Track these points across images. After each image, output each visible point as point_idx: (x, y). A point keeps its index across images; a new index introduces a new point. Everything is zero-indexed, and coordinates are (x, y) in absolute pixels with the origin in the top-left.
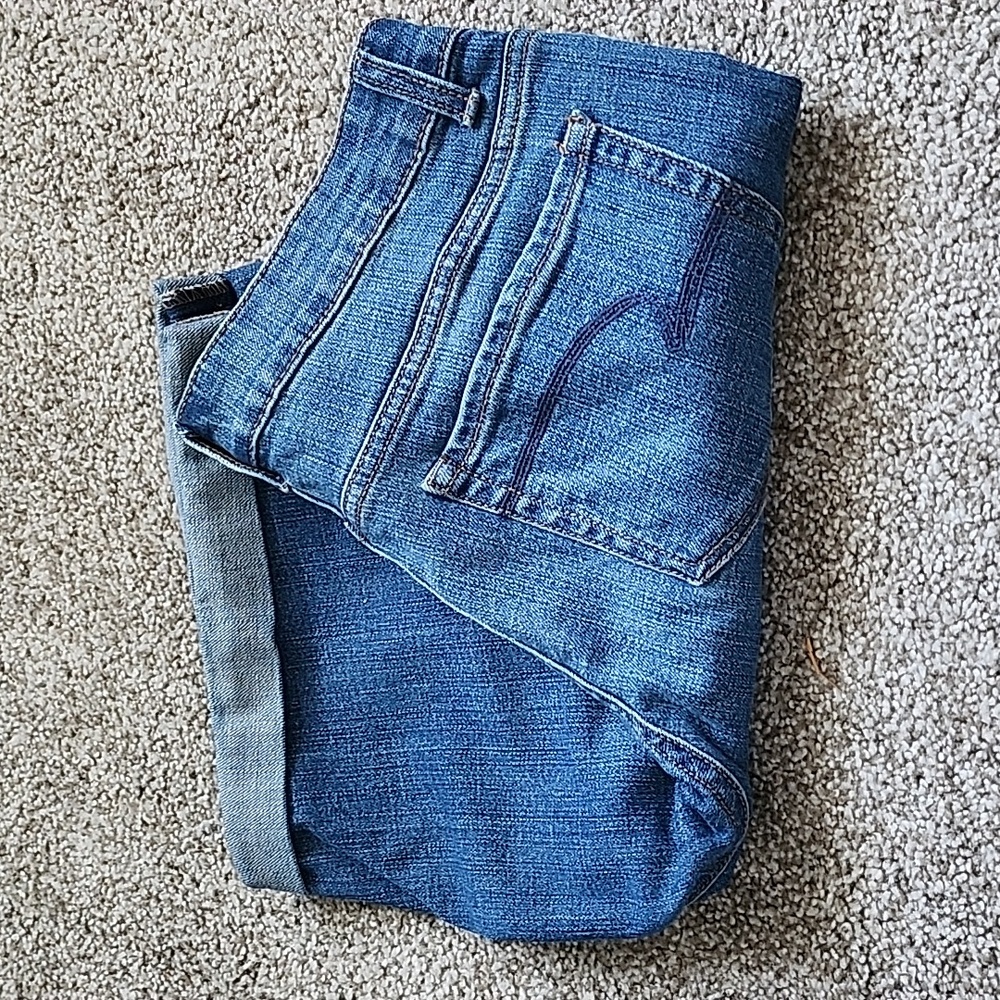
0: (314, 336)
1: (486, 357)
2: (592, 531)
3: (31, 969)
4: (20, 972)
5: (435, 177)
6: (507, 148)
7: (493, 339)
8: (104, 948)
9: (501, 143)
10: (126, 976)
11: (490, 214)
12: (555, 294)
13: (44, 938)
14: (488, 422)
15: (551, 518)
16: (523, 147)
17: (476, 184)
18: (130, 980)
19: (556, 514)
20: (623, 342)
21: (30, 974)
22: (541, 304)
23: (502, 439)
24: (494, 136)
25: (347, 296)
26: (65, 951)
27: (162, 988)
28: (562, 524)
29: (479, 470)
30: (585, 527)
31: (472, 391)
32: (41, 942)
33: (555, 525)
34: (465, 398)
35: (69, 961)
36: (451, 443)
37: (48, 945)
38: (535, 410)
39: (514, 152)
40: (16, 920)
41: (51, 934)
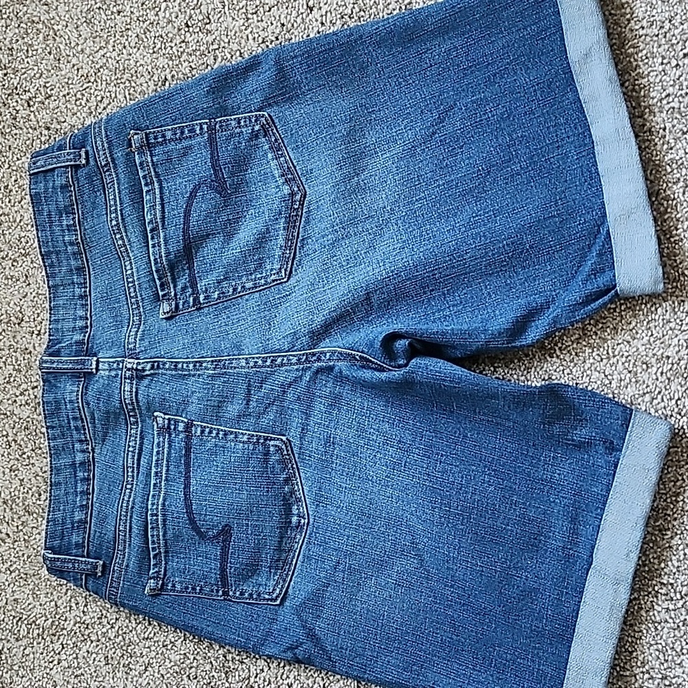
0: (88, 285)
1: (154, 246)
2: (235, 290)
3: (114, 647)
4: (107, 650)
5: (84, 194)
6: (107, 164)
7: (153, 238)
8: (160, 633)
9: (103, 164)
10: (174, 647)
11: (117, 194)
12: (166, 205)
13: (122, 630)
14: (169, 274)
15: (216, 296)
16: (113, 160)
17: (104, 186)
18: (176, 649)
19: (217, 293)
20: (203, 206)
21: (113, 650)
22: (163, 212)
23: (179, 278)
24: (99, 163)
25: (88, 262)
26: (135, 636)
27: (196, 652)
28: (221, 295)
29: (178, 297)
30: (231, 290)
31: (155, 264)
32: (120, 632)
33: (219, 298)
34: (154, 269)
35: (138, 641)
36: (161, 293)
37: (125, 633)
38: (185, 256)
39: (111, 163)
40: (104, 621)
41: (127, 627)
